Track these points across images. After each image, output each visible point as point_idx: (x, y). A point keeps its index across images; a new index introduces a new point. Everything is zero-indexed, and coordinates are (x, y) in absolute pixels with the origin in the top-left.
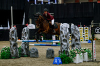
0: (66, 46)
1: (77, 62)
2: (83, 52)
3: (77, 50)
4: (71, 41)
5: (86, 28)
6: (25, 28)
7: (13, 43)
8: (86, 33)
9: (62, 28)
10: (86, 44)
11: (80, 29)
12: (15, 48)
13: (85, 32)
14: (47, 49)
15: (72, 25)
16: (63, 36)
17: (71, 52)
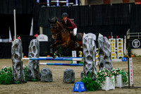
0: (91, 66)
1: (107, 89)
2: (115, 75)
3: (107, 71)
4: (99, 59)
5: (120, 40)
6: (34, 40)
7: (16, 61)
8: (120, 48)
9: (86, 41)
10: (119, 63)
11: (111, 42)
12: (19, 68)
13: (118, 46)
14: (64, 70)
15: (100, 35)
16: (87, 51)
17: (98, 74)
